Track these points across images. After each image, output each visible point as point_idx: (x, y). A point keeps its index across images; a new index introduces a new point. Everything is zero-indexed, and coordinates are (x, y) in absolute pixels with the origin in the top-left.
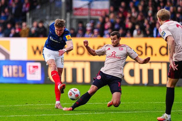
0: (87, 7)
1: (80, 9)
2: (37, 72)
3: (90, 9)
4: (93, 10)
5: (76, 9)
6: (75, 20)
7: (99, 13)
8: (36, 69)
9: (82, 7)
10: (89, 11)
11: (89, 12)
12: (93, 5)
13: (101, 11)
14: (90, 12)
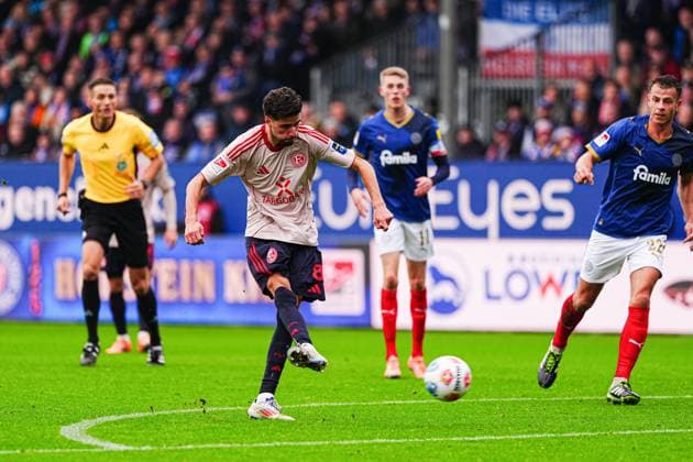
0: (530, 46)
1: (508, 52)
2: (348, 283)
3: (542, 54)
4: (554, 58)
5: (492, 54)
6: (489, 95)
7: (573, 66)
8: (347, 273)
9: (513, 48)
10: (541, 62)
11: (538, 66)
12: (552, 40)
13: (580, 59)
14: (544, 66)
